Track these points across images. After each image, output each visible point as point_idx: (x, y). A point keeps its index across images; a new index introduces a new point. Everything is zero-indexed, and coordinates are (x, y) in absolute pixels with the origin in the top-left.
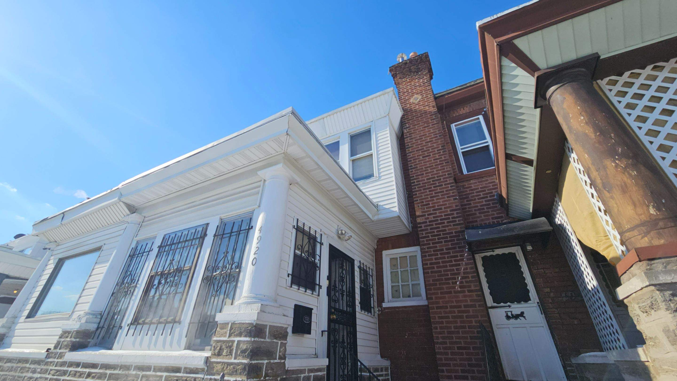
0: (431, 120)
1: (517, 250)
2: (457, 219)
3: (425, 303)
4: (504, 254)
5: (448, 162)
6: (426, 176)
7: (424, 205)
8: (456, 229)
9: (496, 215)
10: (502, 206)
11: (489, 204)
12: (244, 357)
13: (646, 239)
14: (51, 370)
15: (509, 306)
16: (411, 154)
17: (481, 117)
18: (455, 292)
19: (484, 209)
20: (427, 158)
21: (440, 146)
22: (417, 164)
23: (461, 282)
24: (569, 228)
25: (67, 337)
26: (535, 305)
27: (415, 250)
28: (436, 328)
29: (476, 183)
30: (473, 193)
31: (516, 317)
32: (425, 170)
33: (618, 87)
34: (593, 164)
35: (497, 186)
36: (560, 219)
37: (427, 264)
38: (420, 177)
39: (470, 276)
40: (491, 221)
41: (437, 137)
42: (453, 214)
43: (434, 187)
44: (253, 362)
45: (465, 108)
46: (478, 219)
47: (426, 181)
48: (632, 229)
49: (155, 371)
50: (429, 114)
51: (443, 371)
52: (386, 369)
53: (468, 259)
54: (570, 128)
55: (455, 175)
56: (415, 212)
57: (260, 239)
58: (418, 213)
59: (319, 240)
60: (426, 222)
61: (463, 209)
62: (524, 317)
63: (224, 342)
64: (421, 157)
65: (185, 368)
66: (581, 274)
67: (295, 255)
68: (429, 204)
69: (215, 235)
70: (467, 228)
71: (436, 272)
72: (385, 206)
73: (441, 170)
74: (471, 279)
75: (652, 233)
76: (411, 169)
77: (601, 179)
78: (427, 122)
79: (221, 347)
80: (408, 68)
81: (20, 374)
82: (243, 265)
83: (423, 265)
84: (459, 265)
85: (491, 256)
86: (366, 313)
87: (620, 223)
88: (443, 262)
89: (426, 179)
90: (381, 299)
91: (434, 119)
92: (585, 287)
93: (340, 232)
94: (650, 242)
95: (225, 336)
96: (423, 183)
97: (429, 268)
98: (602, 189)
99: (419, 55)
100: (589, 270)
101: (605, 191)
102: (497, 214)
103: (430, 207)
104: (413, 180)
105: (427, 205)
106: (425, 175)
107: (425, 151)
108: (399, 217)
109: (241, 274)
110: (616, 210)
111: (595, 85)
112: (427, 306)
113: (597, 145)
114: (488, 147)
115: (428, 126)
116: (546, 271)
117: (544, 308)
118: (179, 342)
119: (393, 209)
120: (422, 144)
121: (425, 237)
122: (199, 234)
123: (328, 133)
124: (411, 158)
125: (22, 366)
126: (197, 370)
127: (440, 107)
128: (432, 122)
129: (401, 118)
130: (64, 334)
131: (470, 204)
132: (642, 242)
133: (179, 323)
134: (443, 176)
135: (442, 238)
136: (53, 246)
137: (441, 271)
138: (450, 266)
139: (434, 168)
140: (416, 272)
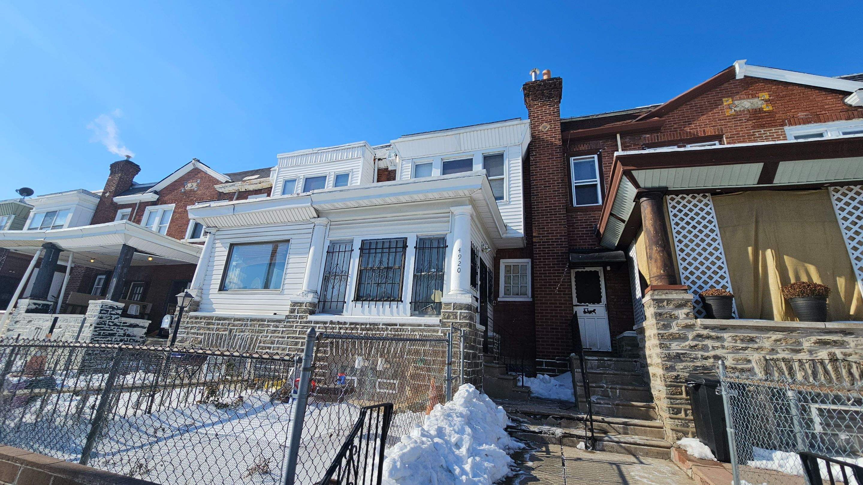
0: (556, 153)
1: (599, 270)
2: (564, 243)
3: (530, 300)
4: (591, 271)
5: (564, 195)
6: (544, 204)
7: (540, 228)
8: (562, 250)
10: (597, 237)
11: (588, 234)
12: (465, 320)
15: (587, 305)
16: (534, 181)
17: (596, 156)
18: (554, 294)
19: (583, 236)
20: (547, 188)
21: (560, 179)
22: (538, 192)
23: (560, 288)
24: (635, 261)
25: (300, 306)
26: (603, 306)
27: (527, 261)
28: (538, 316)
29: (581, 215)
30: (578, 223)
31: (590, 312)
32: (545, 199)
33: (674, 203)
34: (649, 246)
35: (596, 221)
36: (632, 254)
37: (537, 273)
38: (540, 204)
39: (566, 284)
40: (587, 246)
41: (558, 170)
42: (561, 239)
43: (550, 215)
44: (469, 323)
45: (585, 145)
46: (578, 244)
47: (544, 208)
48: (654, 277)
49: (400, 325)
51: (539, 341)
52: (499, 340)
53: (567, 273)
54: (645, 223)
55: (567, 206)
57: (460, 256)
58: (534, 234)
59: (477, 255)
60: (540, 242)
61: (569, 235)
62: (595, 313)
63: (450, 312)
64: (543, 186)
65: (425, 325)
68: (544, 228)
69: (415, 248)
70: (570, 251)
71: (542, 280)
72: (512, 227)
73: (557, 201)
74: (565, 286)
75: (659, 280)
76: (533, 196)
77: (649, 251)
78: (552, 154)
79: (448, 314)
80: (541, 90)
81: (260, 328)
82: (446, 270)
83: (533, 273)
84: (560, 276)
85: (582, 271)
86: (490, 304)
87: (651, 274)
88: (549, 273)
89: (544, 206)
90: (497, 295)
91: (558, 153)
92: (635, 297)
93: (485, 247)
94: (657, 283)
95: (450, 310)
96: (541, 210)
97: (536, 276)
98: (649, 257)
99: (553, 79)
100: (639, 288)
102: (592, 242)
103: (545, 231)
104: (532, 205)
105: (542, 228)
107: (546, 181)
108: (522, 237)
109: (445, 276)
110: (651, 266)
111: (664, 198)
112: (532, 302)
113: (653, 237)
114: (596, 185)
115: (552, 158)
116: (616, 285)
117: (608, 308)
118: (405, 312)
119: (518, 231)
120: (545, 174)
121: (538, 254)
122: (400, 245)
123: (463, 149)
124: (534, 185)
125: (258, 323)
126: (434, 326)
127: (564, 141)
128: (556, 155)
129: (529, 144)
130: (295, 304)
131: (574, 231)
132: (655, 283)
133: (402, 302)
134: (558, 206)
135: (551, 256)
136: (213, 231)
137: (546, 279)
138: (554, 276)
139: (552, 199)
140: (525, 278)
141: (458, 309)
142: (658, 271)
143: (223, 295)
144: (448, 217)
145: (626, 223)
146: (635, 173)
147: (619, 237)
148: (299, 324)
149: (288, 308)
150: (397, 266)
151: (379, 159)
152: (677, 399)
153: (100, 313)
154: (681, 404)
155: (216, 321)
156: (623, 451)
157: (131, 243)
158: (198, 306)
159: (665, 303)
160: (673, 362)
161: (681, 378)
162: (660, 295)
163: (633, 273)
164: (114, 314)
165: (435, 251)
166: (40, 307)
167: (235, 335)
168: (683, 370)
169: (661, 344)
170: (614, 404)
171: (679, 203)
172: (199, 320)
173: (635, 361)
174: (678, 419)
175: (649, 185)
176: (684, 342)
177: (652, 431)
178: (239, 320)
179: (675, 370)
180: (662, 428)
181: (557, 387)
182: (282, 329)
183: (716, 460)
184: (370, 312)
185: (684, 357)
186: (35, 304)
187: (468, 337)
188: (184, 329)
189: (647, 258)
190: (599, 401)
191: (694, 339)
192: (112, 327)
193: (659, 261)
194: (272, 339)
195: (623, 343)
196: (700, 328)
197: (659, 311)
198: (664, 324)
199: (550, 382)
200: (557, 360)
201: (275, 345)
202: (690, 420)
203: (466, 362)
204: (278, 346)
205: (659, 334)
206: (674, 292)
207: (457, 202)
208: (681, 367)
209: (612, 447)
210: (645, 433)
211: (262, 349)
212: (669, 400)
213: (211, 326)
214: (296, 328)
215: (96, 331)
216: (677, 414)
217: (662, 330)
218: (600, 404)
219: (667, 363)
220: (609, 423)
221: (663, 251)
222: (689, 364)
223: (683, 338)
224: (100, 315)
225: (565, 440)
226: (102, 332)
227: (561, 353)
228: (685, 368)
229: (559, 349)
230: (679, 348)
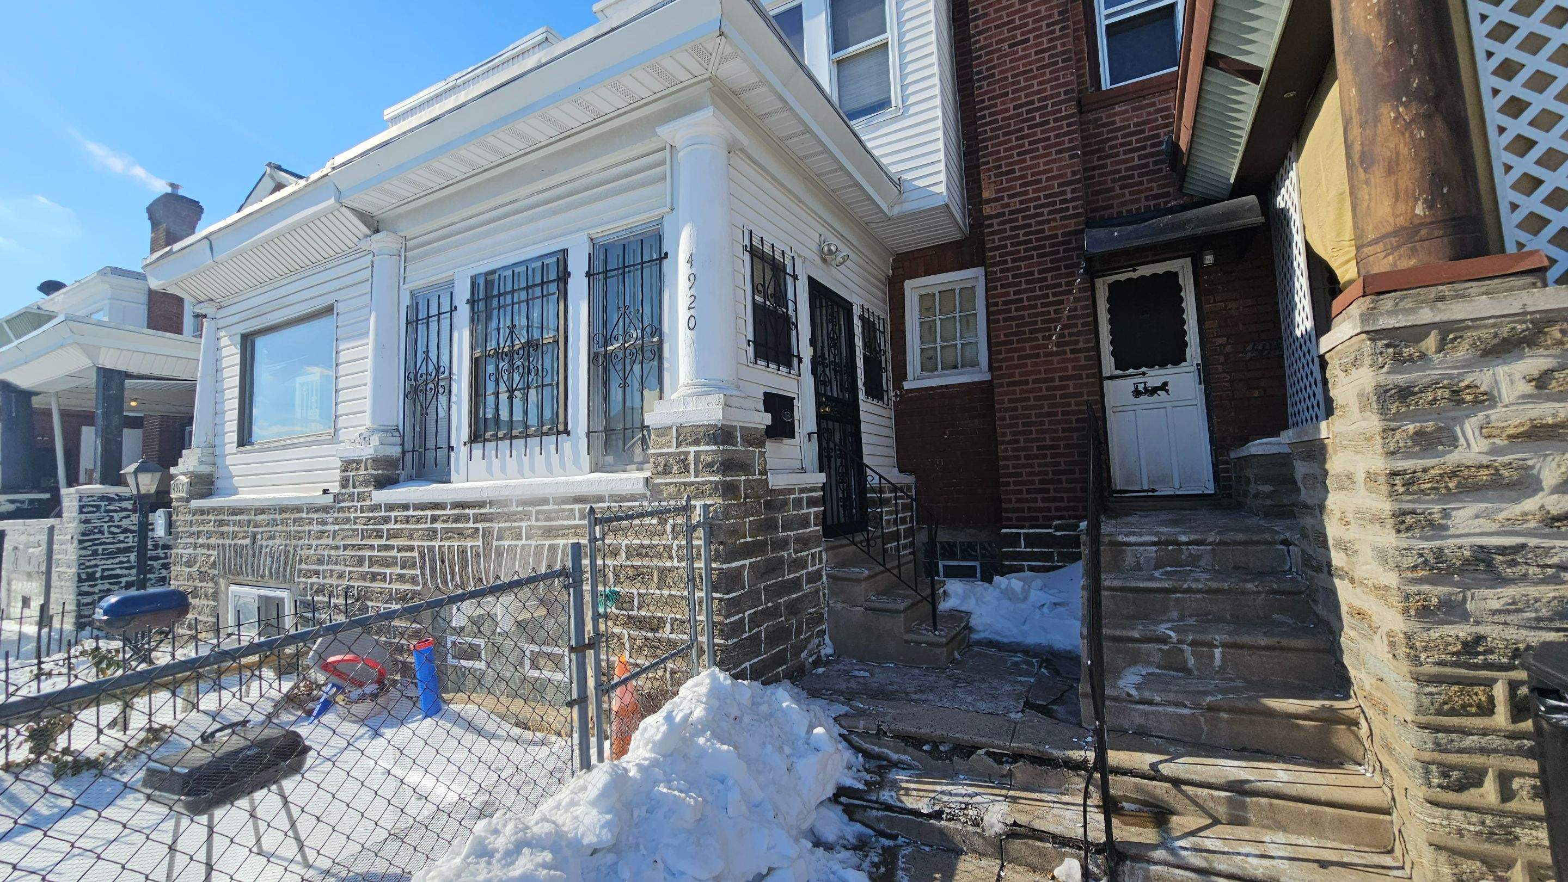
1: (1182, 267)
2: (1071, 205)
3: (986, 377)
4: (1155, 276)
5: (1069, 59)
6: (1012, 100)
7: (1002, 174)
8: (1065, 226)
9: (1155, 191)
10: (1173, 168)
11: (1146, 165)
12: (711, 473)
13: (1391, 258)
14: (356, 518)
15: (1144, 374)
16: (981, 37)
18: (1046, 355)
19: (1132, 176)
20: (1020, 47)
21: (1056, 12)
22: (993, 67)
23: (1061, 336)
24: (1295, 217)
25: (358, 469)
26: (1191, 369)
27: (973, 276)
28: (1004, 418)
29: (1126, 112)
30: (1116, 138)
31: (1152, 391)
32: (1013, 84)
34: (1360, 111)
35: (1171, 121)
36: (1286, 197)
37: (996, 304)
38: (998, 101)
39: (1080, 322)
40: (1144, 203)
42: (1064, 193)
43: (1029, 128)
44: (728, 479)
46: (1115, 202)
47: (1012, 112)
48: (1376, 242)
49: (554, 503)
51: (1008, 484)
52: (909, 488)
53: (1080, 290)
54: (1345, 20)
55: (1080, 92)
56: (980, 188)
57: (693, 279)
58: (986, 195)
59: (789, 270)
60: (1003, 214)
61: (1087, 178)
62: (1167, 391)
63: (670, 454)
64: (1005, 46)
65: (611, 496)
66: (1291, 307)
67: (754, 303)
68: (1013, 171)
69: (588, 274)
70: (1090, 224)
71: (1013, 319)
72: (916, 183)
73: (1050, 81)
74: (1080, 328)
75: (1404, 249)
76: (980, 80)
77: (1362, 144)
79: (666, 462)
81: (296, 528)
82: (666, 329)
83: (988, 306)
84: (1061, 302)
85: (1130, 280)
86: (875, 402)
87: (1363, 230)
88: (1029, 299)
89: (1011, 106)
90: (900, 374)
92: (1292, 333)
93: (826, 249)
94: (1395, 262)
95: (670, 447)
96: (1004, 119)
97: (1000, 312)
98: (1357, 164)
100: (1307, 303)
101: (1361, 170)
102: (1159, 187)
103: (1016, 179)
104: (981, 110)
105: (1008, 173)
106: (1010, 96)
107: (1015, 28)
108: (947, 206)
109: (666, 347)
110: (1365, 205)
112: (991, 382)
113: (1380, 69)
114: (1170, 9)
116: (1230, 305)
117: (1206, 374)
118: (576, 462)
119: (933, 189)
121: (998, 248)
122: (553, 274)
124: (981, 48)
125: (293, 516)
126: (633, 497)
130: (349, 465)
131: (1104, 166)
132: (1382, 264)
133: (568, 434)
134: (1052, 97)
135: (1035, 248)
136: (209, 310)
137: (1023, 317)
138: (1044, 305)
139: (1035, 77)
140: (971, 319)
141: (691, 444)
142: (1401, 207)
143: (246, 455)
144: (663, 163)
145: (1264, 78)
147: (1241, 149)
148: (359, 514)
149: (337, 474)
150: (548, 336)
152: (1465, 732)
153: (81, 512)
154: (1483, 750)
155: (231, 518)
157: (110, 361)
158: (212, 483)
159: (1431, 342)
160: (1456, 584)
161: (1490, 651)
162: (1407, 311)
163: (1288, 260)
164: (116, 511)
165: (635, 276)
166: (26, 506)
167: (261, 546)
168: (1502, 618)
169: (1399, 515)
170: (1198, 706)
172: (205, 517)
173: (1286, 542)
174: (1469, 809)
176: (1516, 501)
177: (1342, 821)
178: (263, 511)
179: (1465, 616)
180: (1386, 811)
181: (1045, 610)
182: (332, 528)
184: (503, 469)
185: (1514, 563)
186: (12, 502)
187: (720, 527)
188: (189, 536)
189: (1350, 167)
190: (1147, 695)
192: (122, 537)
193: (1407, 165)
194: (319, 551)
197: (1401, 379)
198: (1419, 434)
199: (1025, 599)
200: (1058, 528)
201: (325, 567)
202: (1523, 818)
203: (721, 600)
204: (330, 567)
205: (1394, 474)
206: (1474, 288)
207: (677, 107)
208: (1496, 605)
210: (1315, 826)
211: (305, 576)
212: (1426, 735)
213: (225, 529)
214: (355, 523)
215: (85, 548)
216: (1460, 788)
217: (1409, 456)
218: (1151, 703)
219: (1426, 588)
220: (1176, 782)
221: (1428, 117)
222: (1533, 591)
223: (1512, 485)
224: (83, 517)
225: (1016, 846)
226: (100, 548)
227: (1065, 509)
228: (1513, 608)
229: (1061, 500)
230: (1489, 526)
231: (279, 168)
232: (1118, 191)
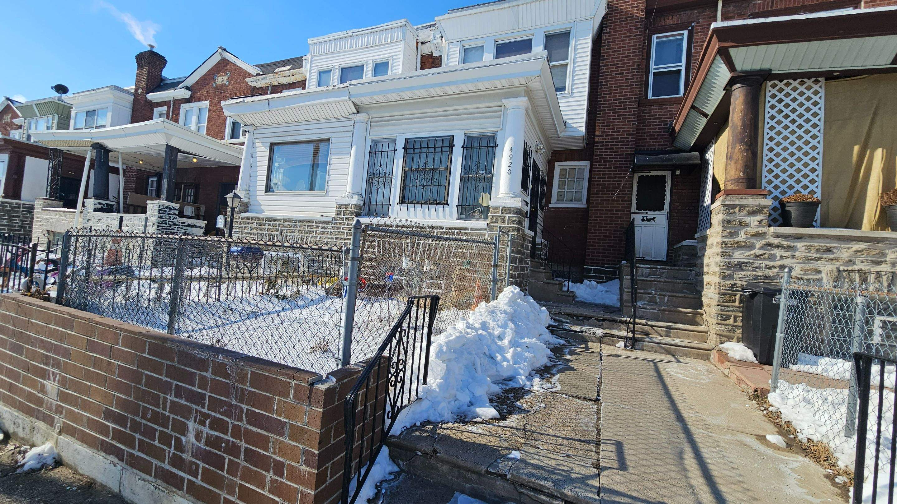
0: (636, 29)
1: (668, 174)
2: (630, 143)
3: (585, 206)
4: (657, 176)
5: (638, 84)
6: (613, 97)
7: (605, 126)
8: (627, 151)
9: (662, 143)
10: (671, 136)
11: (660, 132)
12: (514, 224)
13: (732, 186)
14: (344, 227)
15: (647, 213)
16: (604, 68)
17: (686, 33)
18: (612, 201)
19: (655, 135)
21: (636, 64)
22: (608, 81)
23: (618, 194)
24: (711, 164)
25: (346, 208)
26: (665, 213)
27: (585, 165)
28: (591, 223)
29: (656, 109)
30: (651, 119)
31: (649, 220)
32: (614, 90)
33: (774, 91)
35: (674, 119)
36: (709, 155)
37: (595, 178)
38: (607, 96)
39: (627, 190)
40: (657, 147)
41: (635, 52)
42: (628, 138)
43: (618, 109)
44: (518, 227)
45: (674, 17)
46: (647, 144)
47: (612, 101)
48: (730, 180)
49: (446, 229)
50: (635, 19)
51: (589, 249)
52: (547, 247)
53: (629, 177)
54: (733, 116)
55: (640, 98)
56: (594, 130)
57: (511, 157)
58: (597, 133)
59: (530, 155)
60: (603, 142)
61: (637, 133)
62: (654, 221)
63: (498, 216)
64: (614, 73)
65: (472, 228)
66: (704, 195)
67: (523, 168)
68: (609, 126)
69: (463, 147)
70: (636, 152)
71: (601, 184)
72: (573, 125)
73: (629, 92)
74: (625, 192)
75: (736, 184)
76: (601, 85)
77: (730, 153)
78: (630, 31)
79: (496, 219)
81: (309, 229)
82: (495, 172)
83: (590, 178)
85: (647, 176)
87: (727, 177)
88: (608, 178)
89: (612, 99)
90: (550, 202)
91: (639, 28)
92: (703, 204)
93: (539, 148)
95: (498, 214)
96: (609, 104)
97: (594, 181)
98: (729, 158)
100: (710, 193)
101: (729, 160)
102: (664, 141)
103: (610, 129)
104: (600, 98)
105: (607, 126)
106: (613, 95)
107: (619, 67)
108: (582, 136)
109: (494, 179)
110: (729, 169)
111: (764, 84)
112: (586, 208)
113: (738, 133)
114: (679, 71)
115: (630, 36)
116: (683, 191)
117: (670, 216)
118: (451, 215)
119: (580, 129)
120: (619, 58)
121: (599, 155)
122: (446, 144)
123: (521, 26)
124: (604, 72)
125: (307, 224)
126: (481, 230)
127: (648, 12)
128: (635, 32)
129: (603, 18)
130: (340, 206)
131: (644, 129)
132: (730, 187)
133: (448, 205)
134: (629, 98)
135: (614, 158)
136: (251, 129)
137: (605, 184)
138: (614, 181)
139: (623, 89)
140: (581, 182)
141: (507, 214)
142: (737, 173)
143: (270, 197)
144: (501, 111)
145: (709, 117)
146: (732, 51)
147: (697, 136)
148: (346, 226)
149: (334, 210)
150: (443, 167)
151: (422, 43)
152: (728, 306)
153: (159, 213)
154: (732, 311)
155: (267, 222)
156: (662, 351)
157: (173, 144)
158: (248, 207)
159: (737, 209)
160: (732, 271)
161: (737, 287)
162: (733, 201)
163: (706, 178)
164: (172, 214)
165: (484, 150)
167: (286, 236)
168: (741, 279)
169: (722, 252)
170: (659, 310)
171: (781, 90)
172: (250, 221)
173: (691, 271)
174: (726, 325)
175: (748, 67)
176: (750, 251)
177: (695, 335)
178: (288, 221)
179: (733, 279)
180: (706, 333)
181: (603, 292)
182: (330, 230)
183: (757, 362)
184: (416, 215)
185: (746, 266)
186: (100, 204)
187: (515, 242)
188: (238, 228)
189: (727, 159)
190: (645, 306)
191: (762, 248)
192: (173, 227)
193: (740, 162)
194: (321, 239)
195: (681, 253)
196: (772, 236)
197: (728, 218)
198: (730, 232)
199: (597, 288)
200: (606, 268)
202: (738, 327)
203: (512, 266)
205: (723, 242)
206: (750, 197)
207: (511, 93)
208: (741, 276)
209: (652, 347)
210: (688, 337)
212: (719, 307)
213: (263, 227)
214: (343, 229)
215: (159, 230)
216: (725, 320)
217: (727, 237)
218: (646, 309)
219: (725, 271)
220: (652, 326)
221: (747, 150)
222: (749, 273)
223: (749, 247)
224: (160, 215)
225: (605, 339)
226: (165, 230)
227: (611, 261)
228: (744, 277)
229: (609, 257)
230: (742, 256)
231: (225, 50)
232: (648, 140)
